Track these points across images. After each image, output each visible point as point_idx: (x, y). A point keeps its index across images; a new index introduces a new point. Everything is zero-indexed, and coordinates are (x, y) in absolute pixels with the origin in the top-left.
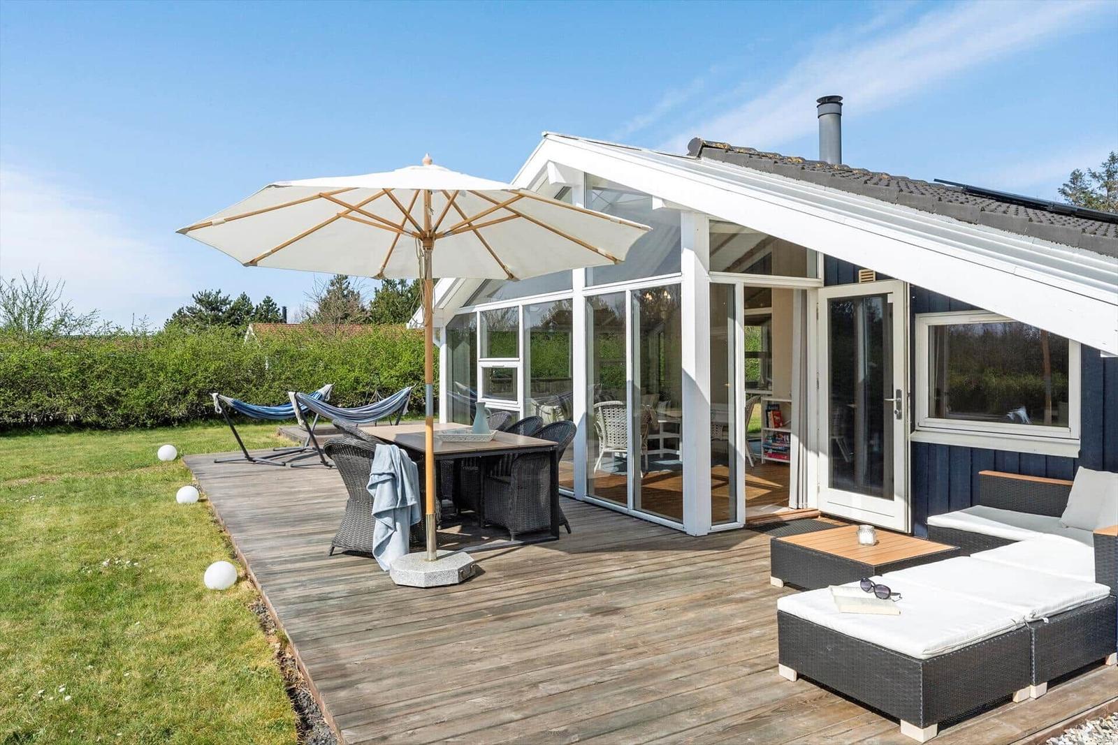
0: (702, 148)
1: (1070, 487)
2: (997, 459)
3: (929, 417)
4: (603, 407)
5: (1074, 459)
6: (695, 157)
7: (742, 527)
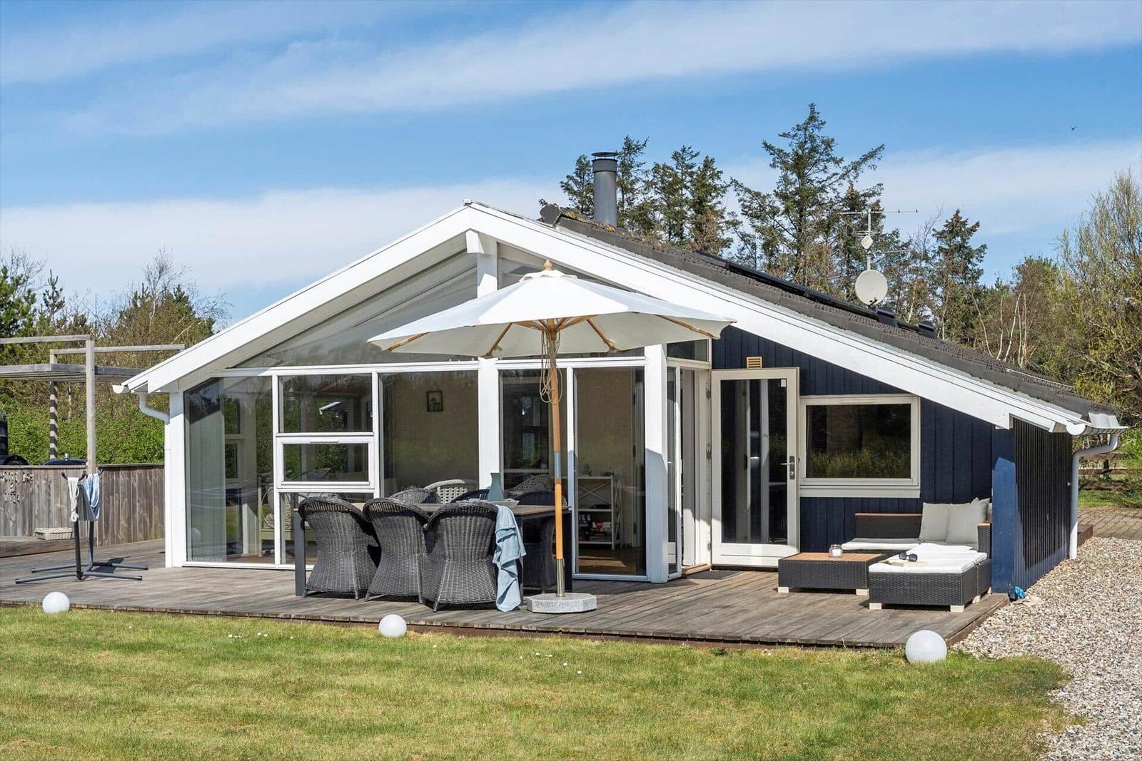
0: (560, 217)
1: (921, 516)
2: (865, 504)
3: (807, 477)
4: (442, 487)
5: (917, 499)
6: (551, 225)
7: (680, 576)
